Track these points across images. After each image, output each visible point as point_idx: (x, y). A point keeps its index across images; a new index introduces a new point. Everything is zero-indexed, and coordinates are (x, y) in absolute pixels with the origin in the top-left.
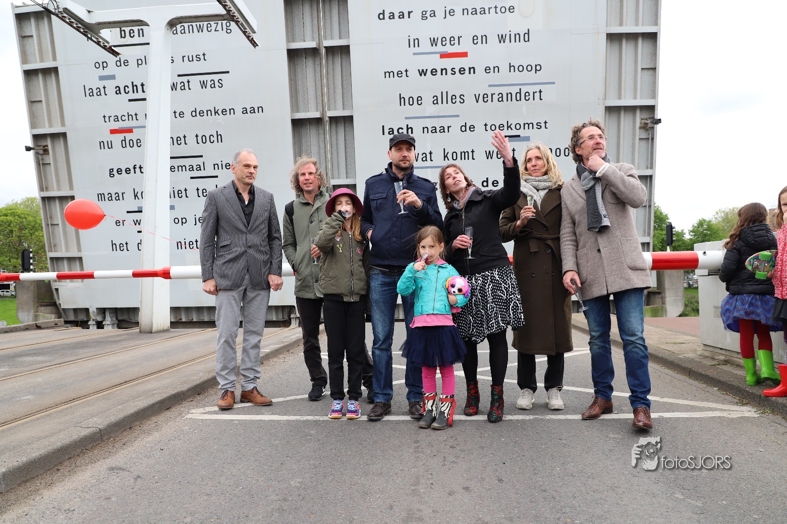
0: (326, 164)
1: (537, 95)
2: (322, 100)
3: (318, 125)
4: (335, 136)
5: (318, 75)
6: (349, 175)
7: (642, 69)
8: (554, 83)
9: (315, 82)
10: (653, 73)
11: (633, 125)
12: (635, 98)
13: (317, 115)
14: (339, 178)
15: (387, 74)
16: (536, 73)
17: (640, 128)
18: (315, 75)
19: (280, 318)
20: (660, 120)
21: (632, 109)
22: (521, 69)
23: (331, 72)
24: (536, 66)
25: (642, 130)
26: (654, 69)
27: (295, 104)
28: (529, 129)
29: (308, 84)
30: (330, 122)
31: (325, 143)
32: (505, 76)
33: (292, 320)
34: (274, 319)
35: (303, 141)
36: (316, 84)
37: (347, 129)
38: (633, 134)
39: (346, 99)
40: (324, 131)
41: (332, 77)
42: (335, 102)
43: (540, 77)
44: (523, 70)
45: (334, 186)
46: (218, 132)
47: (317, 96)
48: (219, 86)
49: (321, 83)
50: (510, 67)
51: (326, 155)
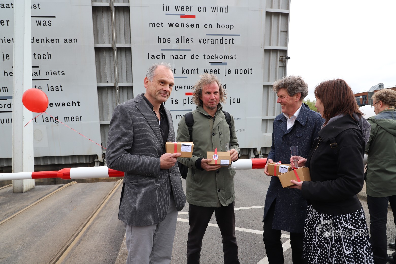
0: (115, 74)
1: (231, 41)
2: (113, 37)
3: (110, 51)
4: (120, 58)
5: (110, 22)
6: (128, 80)
7: (281, 31)
8: (239, 35)
9: (108, 26)
10: (286, 33)
11: (276, 59)
12: (277, 45)
13: (110, 45)
14: (122, 82)
15: (151, 25)
16: (231, 29)
17: (279, 61)
19: (88, 161)
20: (290, 57)
21: (276, 51)
22: (223, 26)
24: (231, 25)
25: (280, 62)
26: (286, 32)
27: (96, 40)
28: (226, 59)
29: (104, 27)
30: (117, 50)
31: (114, 62)
32: (214, 30)
33: (95, 163)
34: (85, 162)
35: (101, 60)
36: (109, 28)
37: (127, 55)
38: (276, 64)
39: (126, 37)
40: (114, 55)
41: (118, 24)
42: (120, 39)
43: (233, 31)
44: (224, 27)
45: (120, 87)
46: (48, 52)
47: (109, 35)
48: (49, 25)
49: (112, 28)
50: (218, 25)
51: (114, 69)
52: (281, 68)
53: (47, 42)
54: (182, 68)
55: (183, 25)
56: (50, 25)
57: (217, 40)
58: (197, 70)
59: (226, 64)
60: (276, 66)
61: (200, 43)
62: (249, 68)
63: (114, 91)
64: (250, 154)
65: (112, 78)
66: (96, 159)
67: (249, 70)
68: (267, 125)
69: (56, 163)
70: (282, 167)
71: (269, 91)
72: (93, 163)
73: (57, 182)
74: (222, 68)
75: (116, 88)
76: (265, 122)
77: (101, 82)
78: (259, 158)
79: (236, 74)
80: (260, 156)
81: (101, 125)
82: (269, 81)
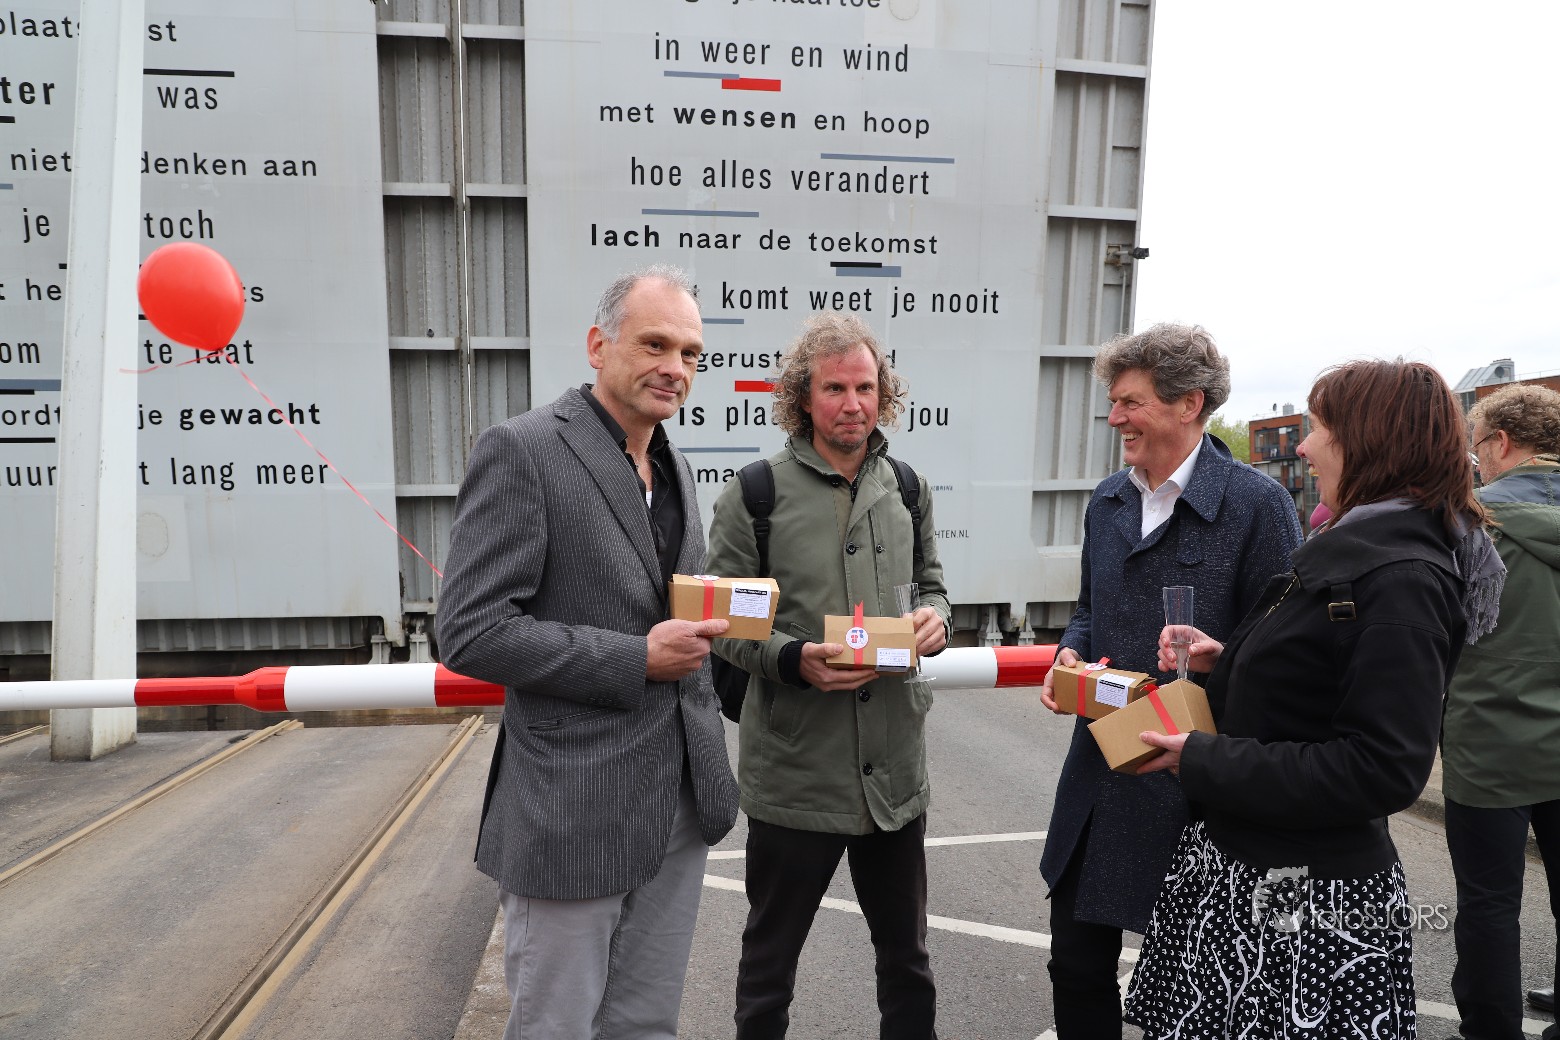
0: (459, 301)
1: (918, 183)
2: (455, 157)
3: (444, 213)
4: (482, 241)
5: (447, 100)
6: (512, 328)
7: (1114, 148)
8: (951, 161)
9: (440, 116)
10: (1133, 158)
11: (1093, 258)
12: (1099, 203)
13: (444, 190)
14: (488, 335)
15: (607, 112)
16: (917, 137)
17: (1106, 264)
18: (440, 101)
19: (345, 642)
20: (1147, 250)
21: (1092, 225)
22: (888, 125)
23: (476, 96)
24: (918, 122)
25: (1110, 268)
26: (1135, 151)
27: (392, 167)
28: (899, 251)
29: (423, 119)
30: (472, 207)
31: (458, 255)
32: (854, 138)
33: (374, 648)
34: (331, 646)
35: (408, 248)
36: (441, 121)
37: (510, 227)
38: (1092, 274)
39: (509, 160)
40: (457, 227)
41: (479, 107)
42: (484, 165)
43: (924, 146)
44: (892, 129)
45: (477, 352)
46: (200, 212)
47: (441, 148)
48: (207, 104)
49: (454, 121)
50: (866, 120)
51: (459, 281)
52: (1111, 293)
53: (200, 170)
54: (724, 284)
55: (730, 117)
56: (211, 104)
57: (863, 179)
58: (784, 292)
59: (895, 272)
60: (1093, 284)
61: (797, 187)
62: (986, 290)
63: (453, 370)
64: (982, 629)
65: (447, 316)
66: (377, 633)
67: (985, 297)
68: (1054, 513)
69: (220, 647)
70: (1109, 684)
71: (1062, 383)
72: (366, 650)
73: (222, 721)
74: (882, 289)
75: (464, 356)
76: (1045, 503)
77: (404, 333)
78: (1020, 643)
79: (934, 310)
80: (1023, 635)
81: (403, 503)
82: (1062, 342)
